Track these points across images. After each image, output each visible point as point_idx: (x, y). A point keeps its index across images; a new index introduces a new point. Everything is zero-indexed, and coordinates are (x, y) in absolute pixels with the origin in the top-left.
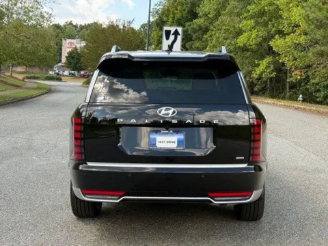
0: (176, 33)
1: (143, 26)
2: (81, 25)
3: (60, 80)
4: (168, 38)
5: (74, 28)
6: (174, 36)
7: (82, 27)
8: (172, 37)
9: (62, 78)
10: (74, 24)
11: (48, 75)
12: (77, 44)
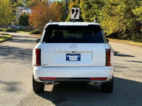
6: (76, 12)
12: (25, 10)
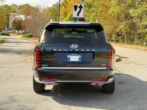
0: (81, 7)
1: (54, 5)
2: (20, 5)
3: (8, 35)
4: (76, 10)
5: (16, 7)
6: (79, 9)
7: (20, 7)
8: (78, 10)
9: (10, 34)
10: (16, 5)
11: (2, 32)
12: (18, 15)
